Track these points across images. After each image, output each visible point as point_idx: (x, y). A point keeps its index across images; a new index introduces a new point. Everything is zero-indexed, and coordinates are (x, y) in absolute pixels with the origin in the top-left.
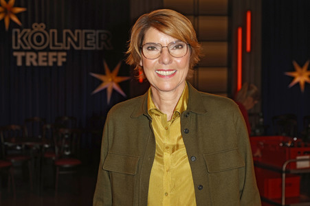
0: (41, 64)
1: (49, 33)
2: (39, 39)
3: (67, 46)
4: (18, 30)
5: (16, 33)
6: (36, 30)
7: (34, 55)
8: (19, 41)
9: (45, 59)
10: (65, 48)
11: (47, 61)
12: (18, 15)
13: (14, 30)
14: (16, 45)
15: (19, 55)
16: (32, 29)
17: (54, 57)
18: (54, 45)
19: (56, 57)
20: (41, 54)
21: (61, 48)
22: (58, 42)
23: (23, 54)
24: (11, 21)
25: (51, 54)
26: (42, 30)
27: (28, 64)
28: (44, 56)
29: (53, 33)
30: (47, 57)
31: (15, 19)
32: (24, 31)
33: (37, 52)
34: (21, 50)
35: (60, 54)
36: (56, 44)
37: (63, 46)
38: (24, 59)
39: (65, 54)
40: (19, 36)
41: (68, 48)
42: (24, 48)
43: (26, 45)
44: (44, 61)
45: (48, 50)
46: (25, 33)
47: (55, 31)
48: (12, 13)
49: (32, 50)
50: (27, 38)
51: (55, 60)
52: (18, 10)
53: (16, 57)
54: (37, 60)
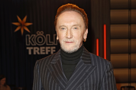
0: (42, 53)
1: (46, 36)
2: (40, 40)
3: (56, 43)
4: (29, 35)
5: (28, 37)
6: (39, 35)
7: (38, 48)
8: (30, 41)
9: (44, 50)
10: (55, 44)
11: (45, 52)
12: (29, 27)
13: (27, 35)
14: (28, 44)
15: (30, 49)
16: (36, 35)
17: (49, 49)
18: (48, 43)
19: (50, 49)
20: (41, 48)
21: (53, 44)
22: (51, 41)
23: (32, 48)
24: (24, 30)
25: (47, 48)
26: (42, 35)
27: (35, 53)
28: (43, 49)
29: (48, 36)
30: (45, 49)
31: (27, 29)
32: (32, 35)
33: (39, 47)
34: (31, 46)
35: (52, 48)
36: (50, 42)
37: (53, 43)
38: (32, 51)
39: (54, 48)
40: (29, 39)
41: (57, 44)
42: (32, 45)
43: (33, 44)
44: (43, 52)
45: (45, 46)
46: (33, 36)
47: (49, 35)
48: (24, 26)
49: (37, 46)
50: (34, 40)
51: (49, 51)
52: (28, 24)
53: (28, 50)
54: (39, 51)
